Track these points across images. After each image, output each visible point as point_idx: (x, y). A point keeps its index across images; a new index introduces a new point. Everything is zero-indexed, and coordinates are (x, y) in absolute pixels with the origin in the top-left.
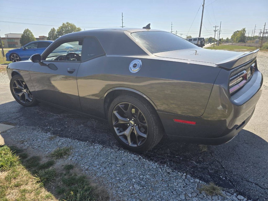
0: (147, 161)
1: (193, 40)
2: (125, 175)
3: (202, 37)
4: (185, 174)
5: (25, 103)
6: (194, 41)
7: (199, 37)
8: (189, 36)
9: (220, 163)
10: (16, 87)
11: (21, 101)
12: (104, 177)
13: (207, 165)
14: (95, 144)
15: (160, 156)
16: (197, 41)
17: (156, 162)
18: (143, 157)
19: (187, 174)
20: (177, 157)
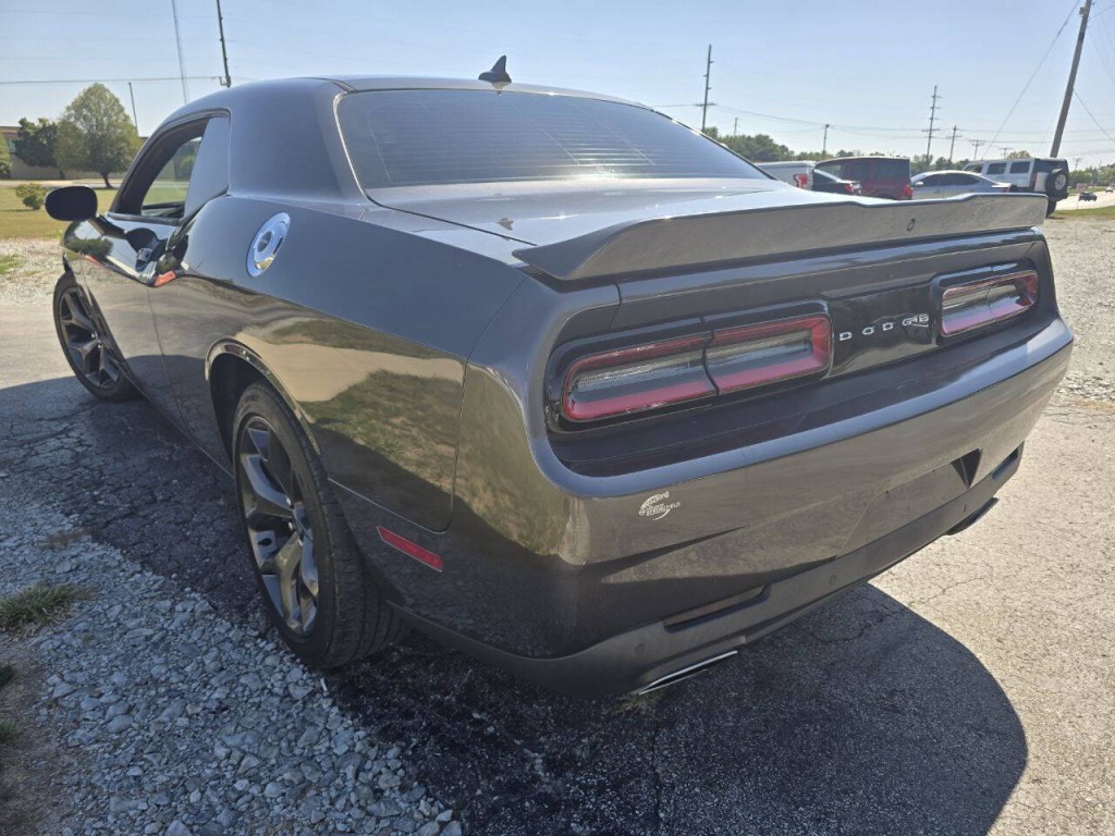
0: (335, 710)
1: (1008, 168)
2: (183, 760)
3: (1060, 156)
4: (445, 816)
5: (98, 384)
6: (1012, 171)
7: (1051, 156)
8: (1018, 151)
9: (658, 792)
10: (70, 318)
11: (88, 376)
12: (86, 753)
13: (585, 788)
14: (194, 590)
15: (403, 698)
16: (1028, 175)
17: (366, 723)
18: (333, 689)
19: (454, 817)
20: (476, 716)
